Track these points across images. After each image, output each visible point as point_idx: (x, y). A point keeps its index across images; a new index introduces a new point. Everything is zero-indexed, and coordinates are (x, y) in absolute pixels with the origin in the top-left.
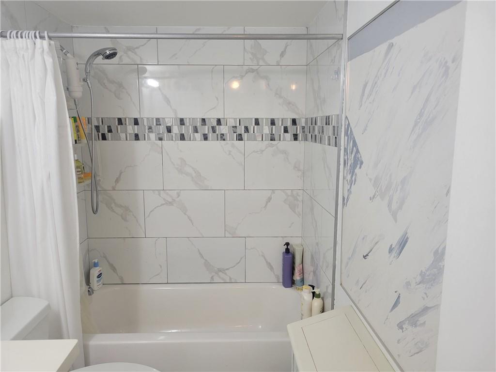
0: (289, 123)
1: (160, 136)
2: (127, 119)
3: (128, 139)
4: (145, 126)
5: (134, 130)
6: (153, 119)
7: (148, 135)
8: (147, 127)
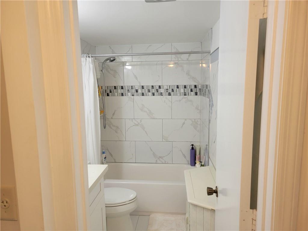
0: (193, 87)
1: (133, 94)
2: (118, 87)
3: (119, 95)
4: (126, 89)
5: (121, 91)
6: (130, 86)
7: (127, 93)
8: (127, 90)
